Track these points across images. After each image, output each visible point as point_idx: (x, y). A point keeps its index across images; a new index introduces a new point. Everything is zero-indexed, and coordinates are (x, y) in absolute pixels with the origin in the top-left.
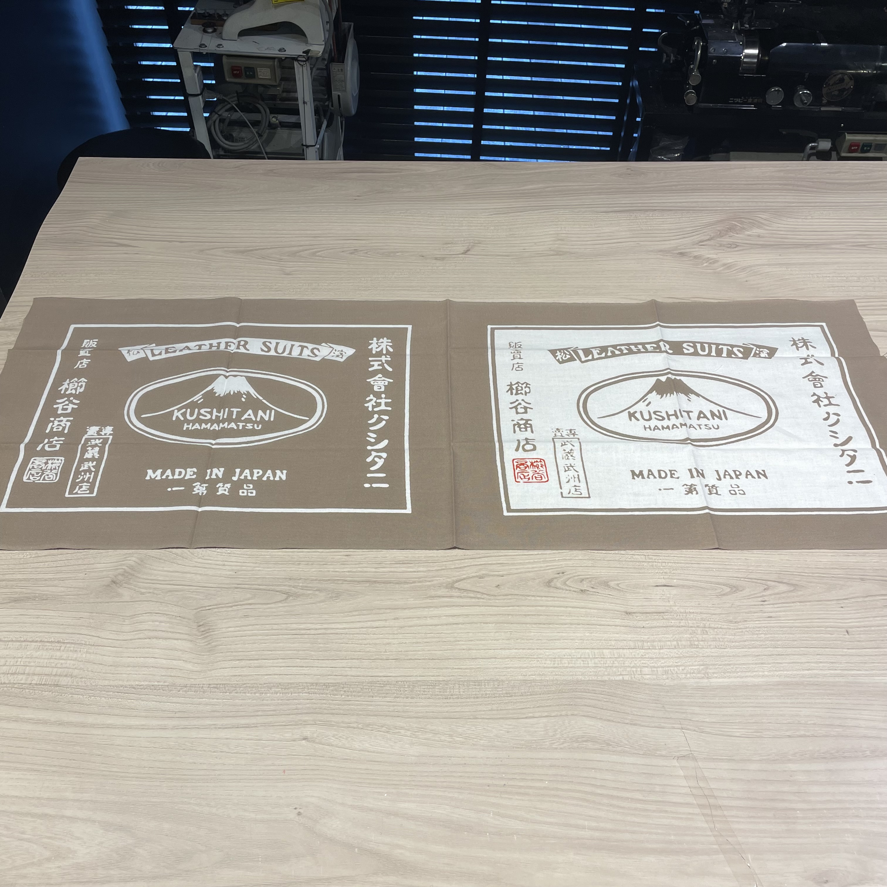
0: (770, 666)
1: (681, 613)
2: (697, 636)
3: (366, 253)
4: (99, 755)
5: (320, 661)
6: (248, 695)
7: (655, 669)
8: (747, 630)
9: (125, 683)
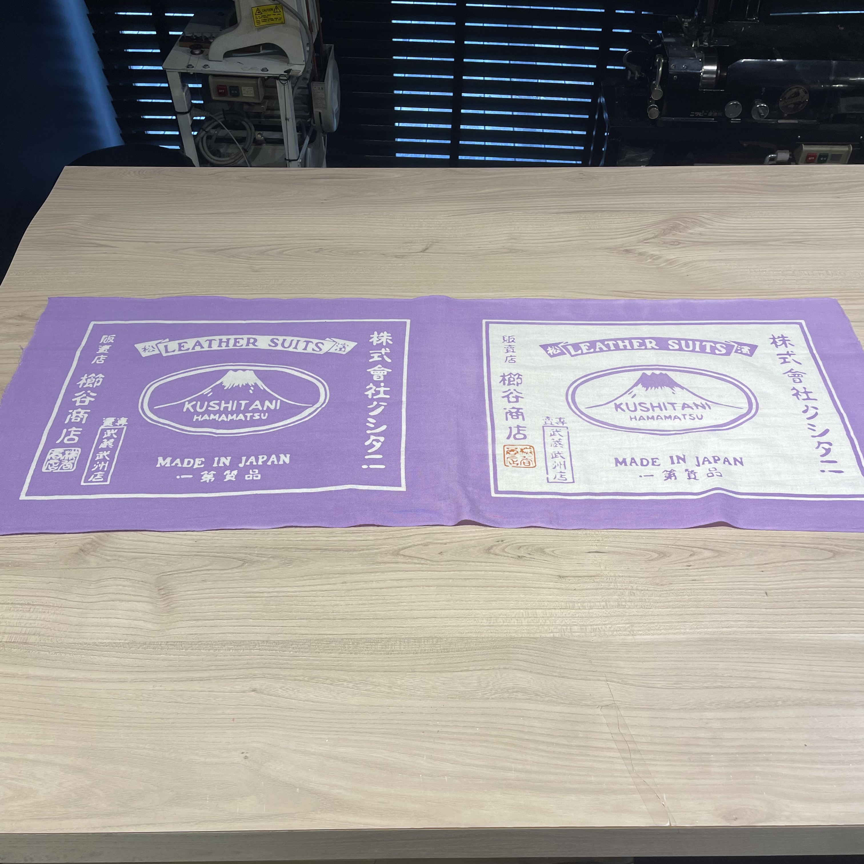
0: (692, 624)
1: (611, 576)
2: (625, 597)
3: (331, 252)
4: (62, 705)
5: (272, 621)
6: (202, 651)
7: (584, 627)
8: (672, 592)
9: (88, 641)
